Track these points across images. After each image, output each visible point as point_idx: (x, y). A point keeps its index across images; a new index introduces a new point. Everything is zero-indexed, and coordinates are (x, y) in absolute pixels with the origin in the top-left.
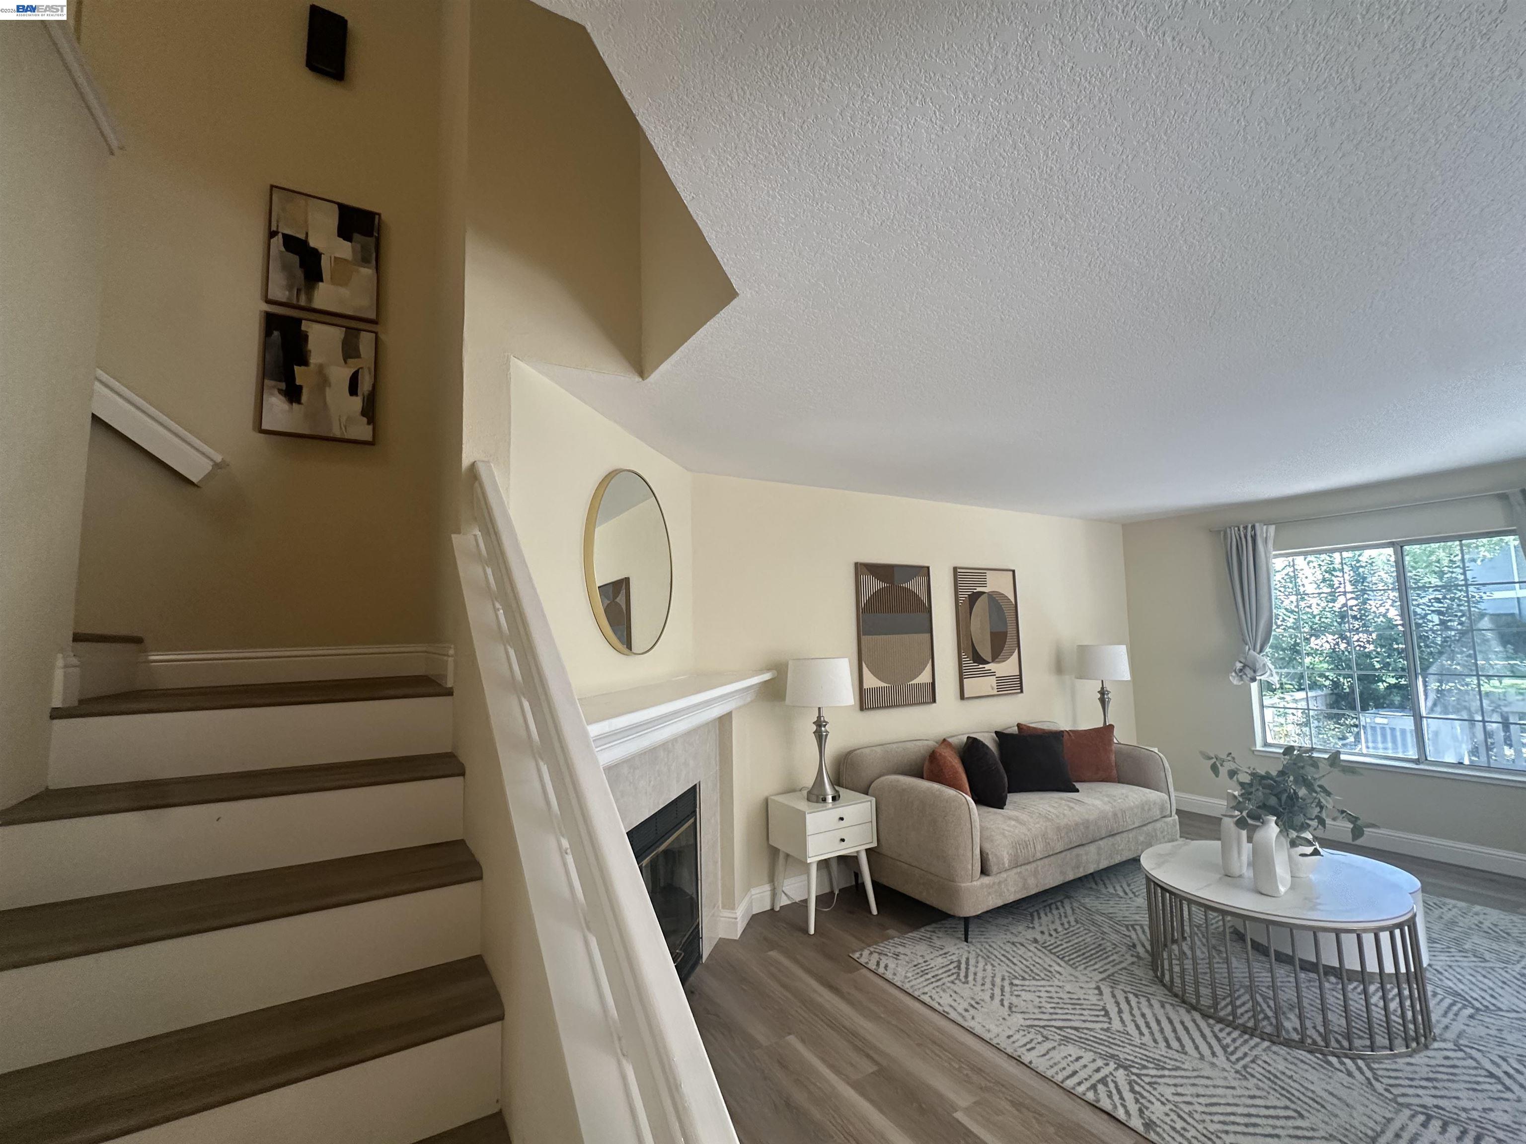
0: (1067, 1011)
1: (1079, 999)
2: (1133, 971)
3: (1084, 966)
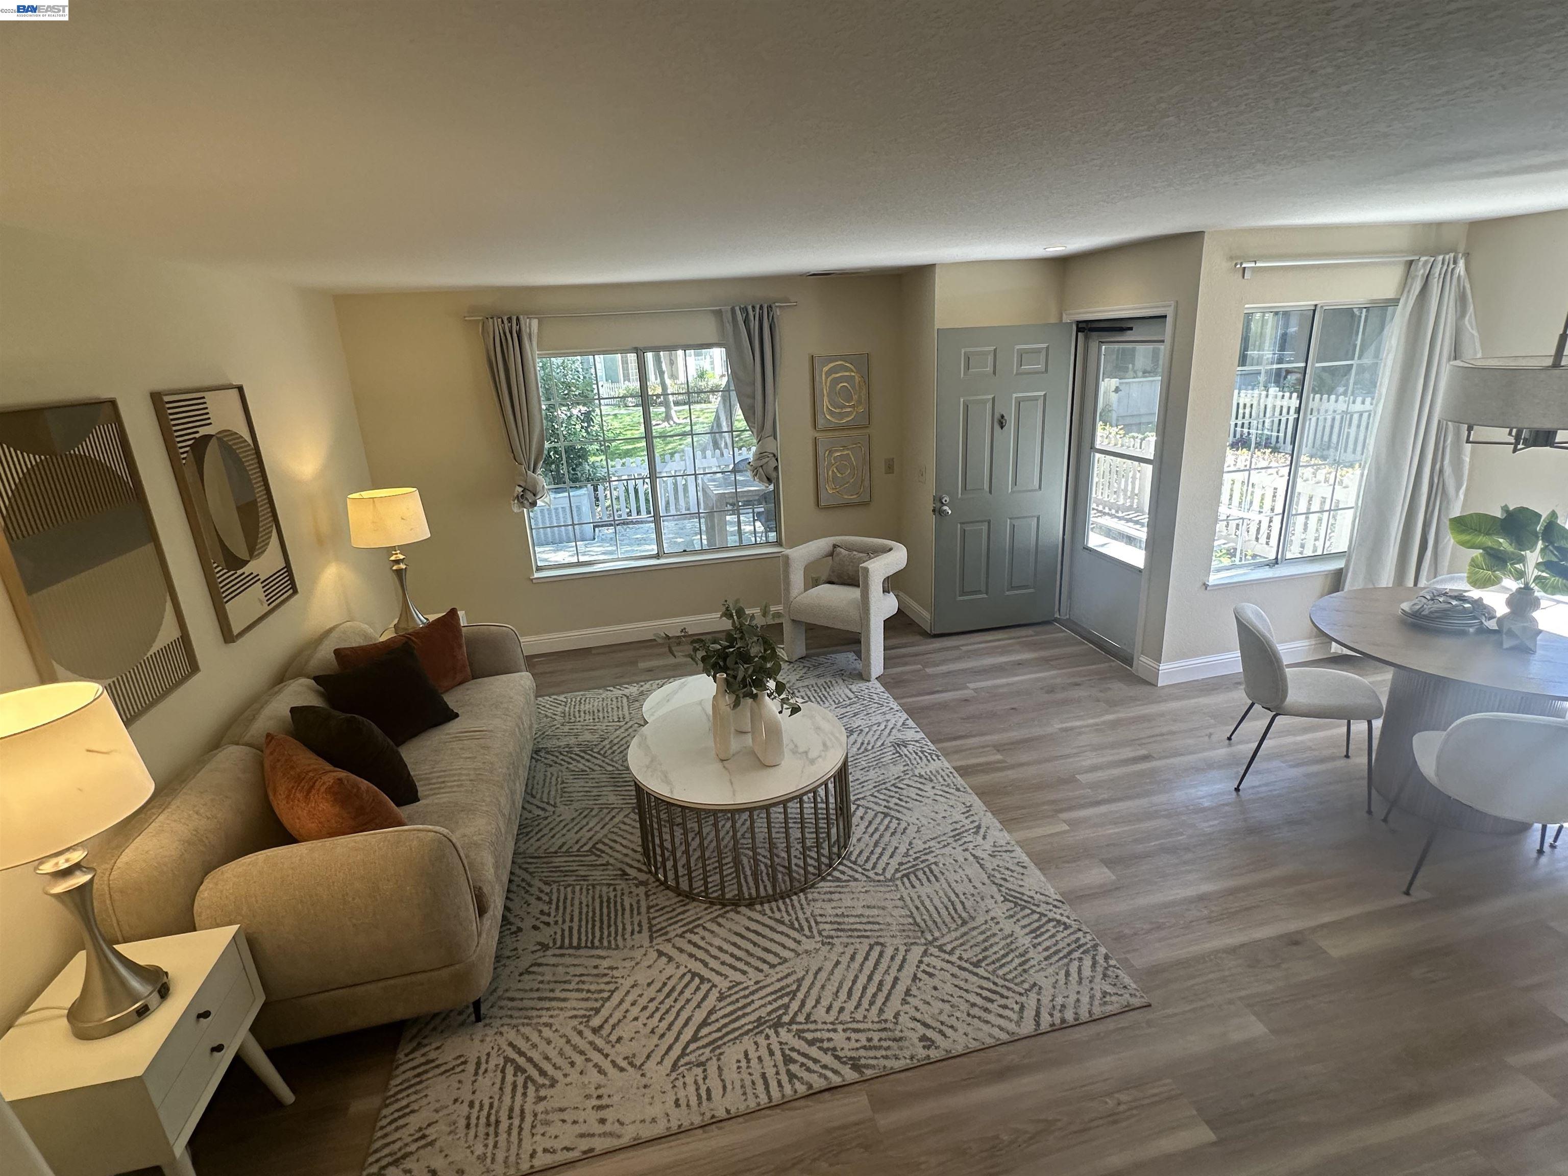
0: (674, 1011)
1: (665, 984)
2: (657, 905)
3: (619, 938)
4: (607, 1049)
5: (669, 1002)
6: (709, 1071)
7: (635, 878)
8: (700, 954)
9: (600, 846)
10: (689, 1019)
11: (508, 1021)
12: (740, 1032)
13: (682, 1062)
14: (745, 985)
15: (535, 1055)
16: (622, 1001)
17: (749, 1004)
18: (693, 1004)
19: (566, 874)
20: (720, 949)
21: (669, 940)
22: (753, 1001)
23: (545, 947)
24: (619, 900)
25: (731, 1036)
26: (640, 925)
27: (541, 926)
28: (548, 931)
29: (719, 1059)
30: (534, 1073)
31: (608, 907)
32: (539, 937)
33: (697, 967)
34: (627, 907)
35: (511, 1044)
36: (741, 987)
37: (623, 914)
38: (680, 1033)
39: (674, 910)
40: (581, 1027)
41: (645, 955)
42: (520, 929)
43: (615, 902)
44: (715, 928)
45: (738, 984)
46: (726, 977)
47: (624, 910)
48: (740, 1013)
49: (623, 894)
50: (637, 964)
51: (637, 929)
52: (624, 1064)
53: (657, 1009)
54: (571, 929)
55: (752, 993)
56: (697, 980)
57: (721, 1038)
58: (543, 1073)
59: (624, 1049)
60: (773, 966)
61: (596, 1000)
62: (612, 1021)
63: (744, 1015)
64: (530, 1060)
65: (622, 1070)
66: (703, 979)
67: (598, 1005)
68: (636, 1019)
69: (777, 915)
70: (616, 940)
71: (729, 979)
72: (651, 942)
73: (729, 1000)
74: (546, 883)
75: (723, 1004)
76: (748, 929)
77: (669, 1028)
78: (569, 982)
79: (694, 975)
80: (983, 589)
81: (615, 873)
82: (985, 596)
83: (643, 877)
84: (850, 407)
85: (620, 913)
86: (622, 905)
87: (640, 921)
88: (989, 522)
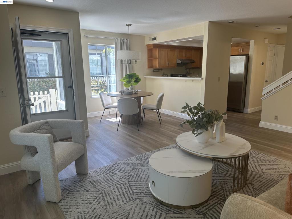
87: (262, 179)
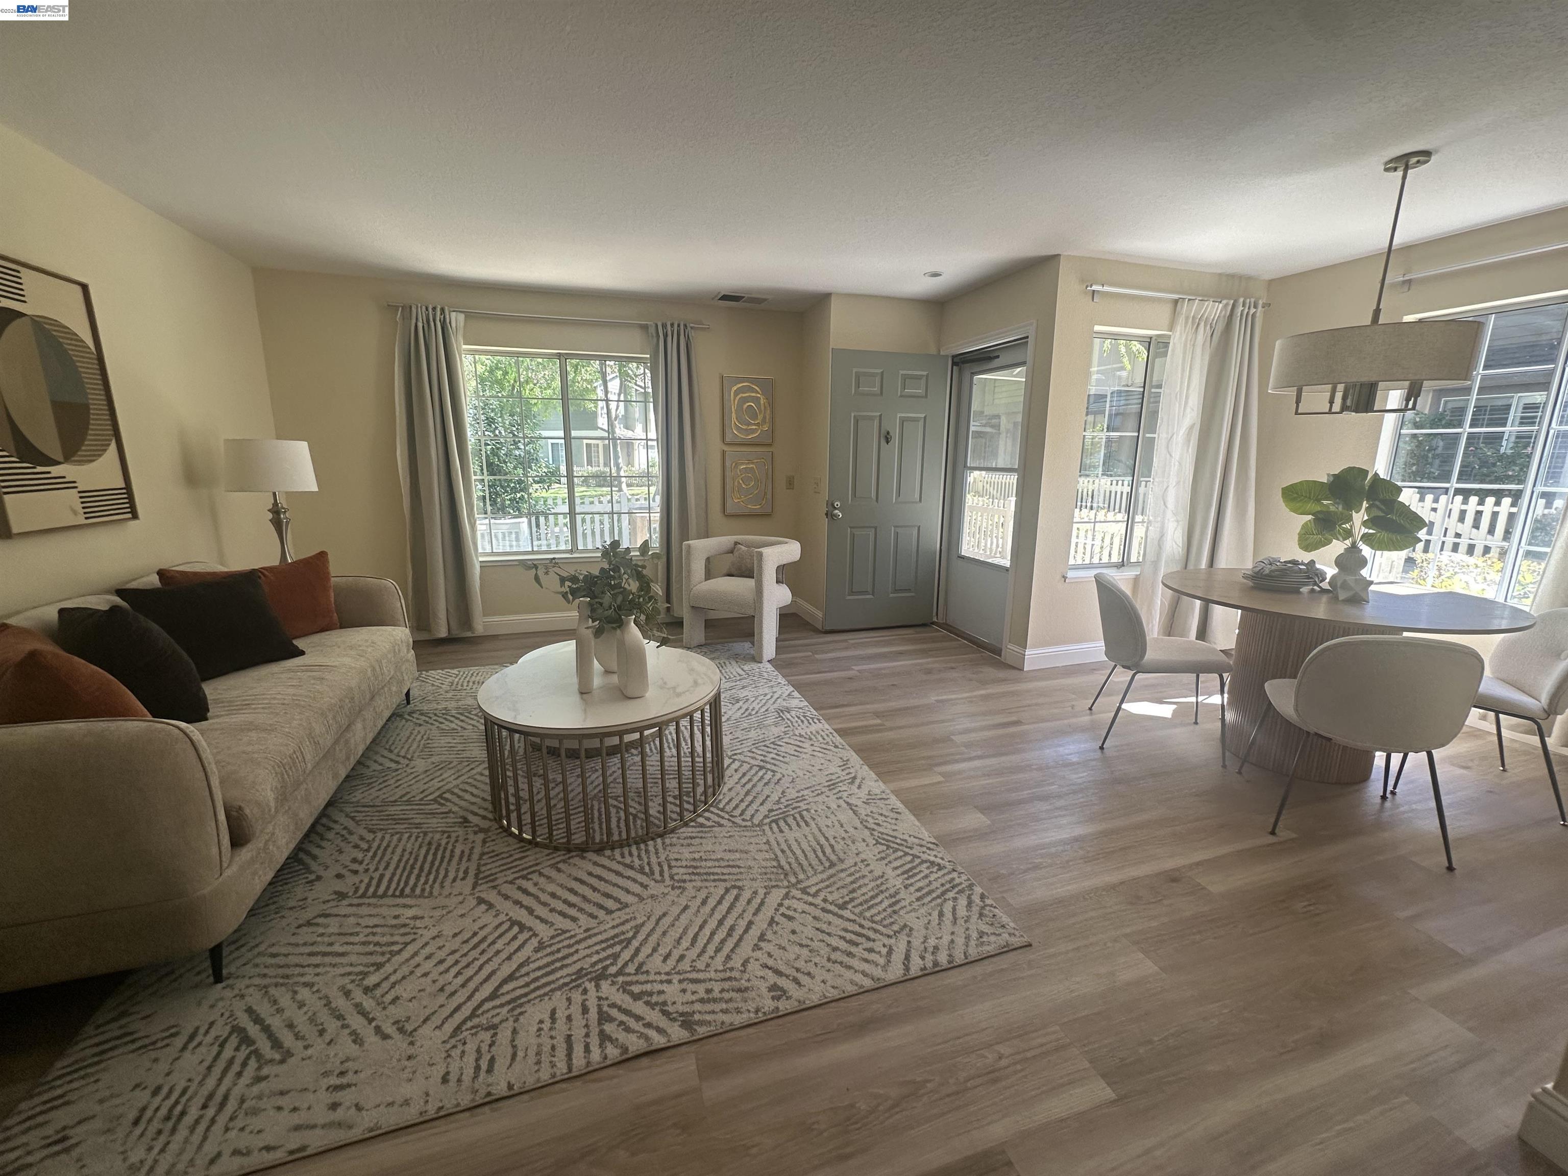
0: (477, 964)
1: (475, 934)
2: (493, 851)
3: (437, 885)
4: (377, 1013)
5: (475, 953)
6: (499, 1036)
7: (477, 825)
8: (527, 901)
9: (447, 795)
10: (493, 973)
11: (257, 981)
12: (553, 986)
13: (469, 1024)
14: (572, 933)
15: (276, 1023)
16: (416, 954)
17: (572, 954)
18: (503, 955)
19: (398, 821)
20: (553, 895)
21: (494, 887)
22: (577, 951)
23: (341, 895)
24: (450, 847)
25: (538, 993)
26: (466, 872)
27: (347, 874)
28: (351, 879)
29: (516, 1020)
30: (264, 1045)
31: (435, 854)
32: (339, 886)
33: (521, 915)
34: (458, 852)
35: (250, 1011)
36: (568, 935)
37: (450, 860)
38: (476, 990)
39: (511, 856)
40: (350, 987)
41: (461, 903)
42: (319, 878)
43: (445, 849)
44: (553, 873)
45: (564, 932)
46: (552, 924)
47: (452, 856)
48: (558, 965)
49: (457, 841)
50: (449, 912)
51: (461, 875)
52: (389, 1029)
53: (457, 962)
54: (382, 876)
55: (578, 942)
56: (516, 929)
57: (526, 995)
58: (276, 1044)
59: (395, 1012)
60: (609, 912)
61: (383, 954)
62: (393, 979)
63: (561, 968)
64: (266, 1029)
65: (386, 1037)
66: (522, 927)
67: (380, 959)
68: (425, 975)
69: (628, 860)
70: (432, 887)
71: (555, 927)
72: (474, 888)
73: (549, 950)
74: (371, 831)
75: (539, 955)
76: (590, 874)
77: (463, 986)
78: (357, 934)
79: (514, 923)
80: (870, 589)
81: (456, 820)
82: (871, 596)
83: (485, 824)
84: (755, 424)
85: (446, 860)
86: (452, 851)
87: (468, 868)
88: (876, 528)
